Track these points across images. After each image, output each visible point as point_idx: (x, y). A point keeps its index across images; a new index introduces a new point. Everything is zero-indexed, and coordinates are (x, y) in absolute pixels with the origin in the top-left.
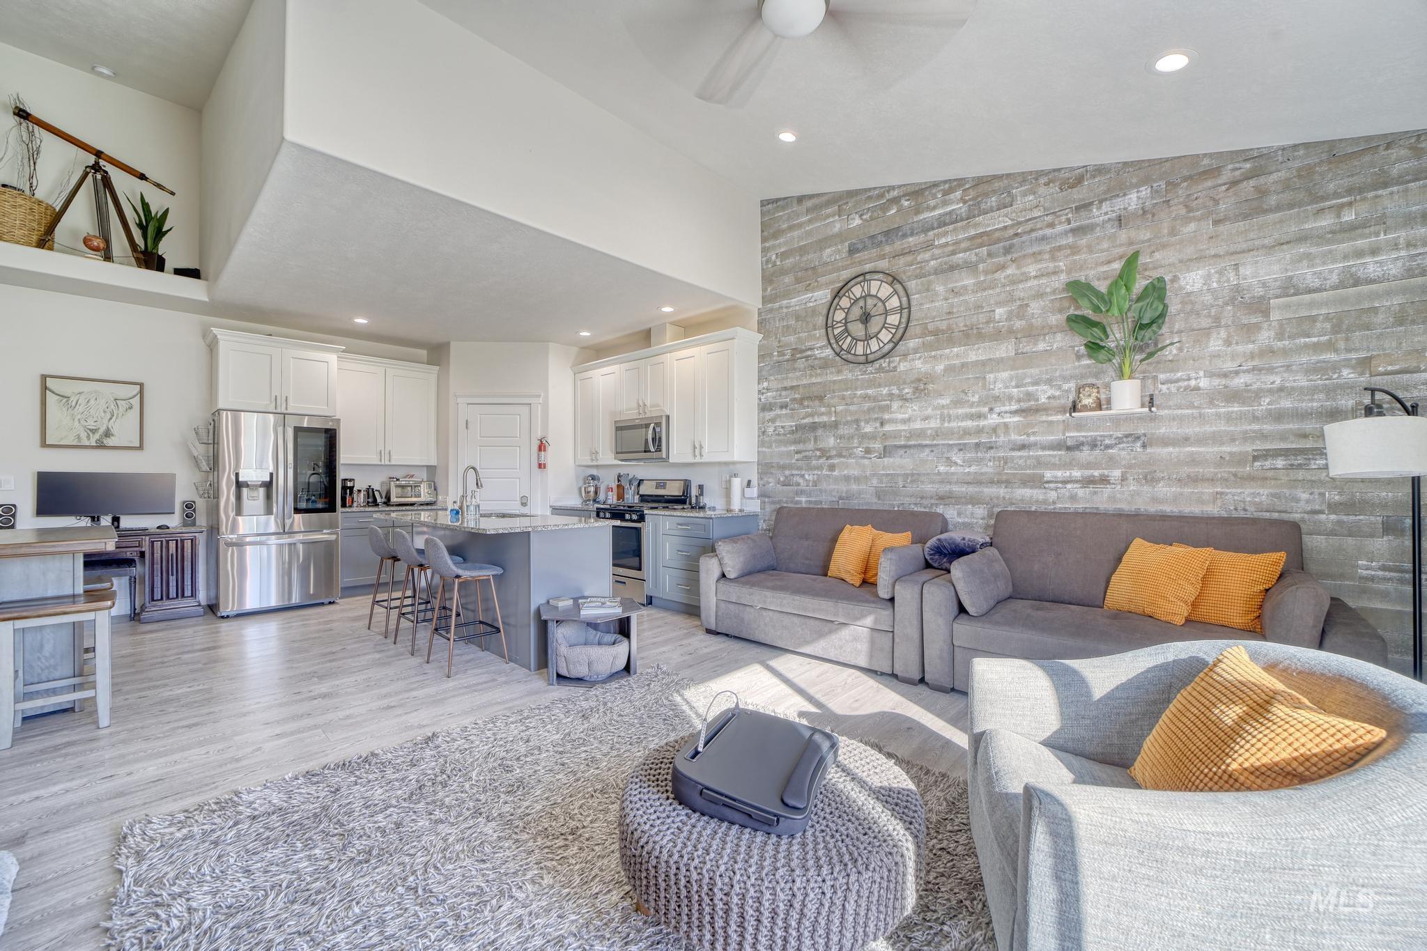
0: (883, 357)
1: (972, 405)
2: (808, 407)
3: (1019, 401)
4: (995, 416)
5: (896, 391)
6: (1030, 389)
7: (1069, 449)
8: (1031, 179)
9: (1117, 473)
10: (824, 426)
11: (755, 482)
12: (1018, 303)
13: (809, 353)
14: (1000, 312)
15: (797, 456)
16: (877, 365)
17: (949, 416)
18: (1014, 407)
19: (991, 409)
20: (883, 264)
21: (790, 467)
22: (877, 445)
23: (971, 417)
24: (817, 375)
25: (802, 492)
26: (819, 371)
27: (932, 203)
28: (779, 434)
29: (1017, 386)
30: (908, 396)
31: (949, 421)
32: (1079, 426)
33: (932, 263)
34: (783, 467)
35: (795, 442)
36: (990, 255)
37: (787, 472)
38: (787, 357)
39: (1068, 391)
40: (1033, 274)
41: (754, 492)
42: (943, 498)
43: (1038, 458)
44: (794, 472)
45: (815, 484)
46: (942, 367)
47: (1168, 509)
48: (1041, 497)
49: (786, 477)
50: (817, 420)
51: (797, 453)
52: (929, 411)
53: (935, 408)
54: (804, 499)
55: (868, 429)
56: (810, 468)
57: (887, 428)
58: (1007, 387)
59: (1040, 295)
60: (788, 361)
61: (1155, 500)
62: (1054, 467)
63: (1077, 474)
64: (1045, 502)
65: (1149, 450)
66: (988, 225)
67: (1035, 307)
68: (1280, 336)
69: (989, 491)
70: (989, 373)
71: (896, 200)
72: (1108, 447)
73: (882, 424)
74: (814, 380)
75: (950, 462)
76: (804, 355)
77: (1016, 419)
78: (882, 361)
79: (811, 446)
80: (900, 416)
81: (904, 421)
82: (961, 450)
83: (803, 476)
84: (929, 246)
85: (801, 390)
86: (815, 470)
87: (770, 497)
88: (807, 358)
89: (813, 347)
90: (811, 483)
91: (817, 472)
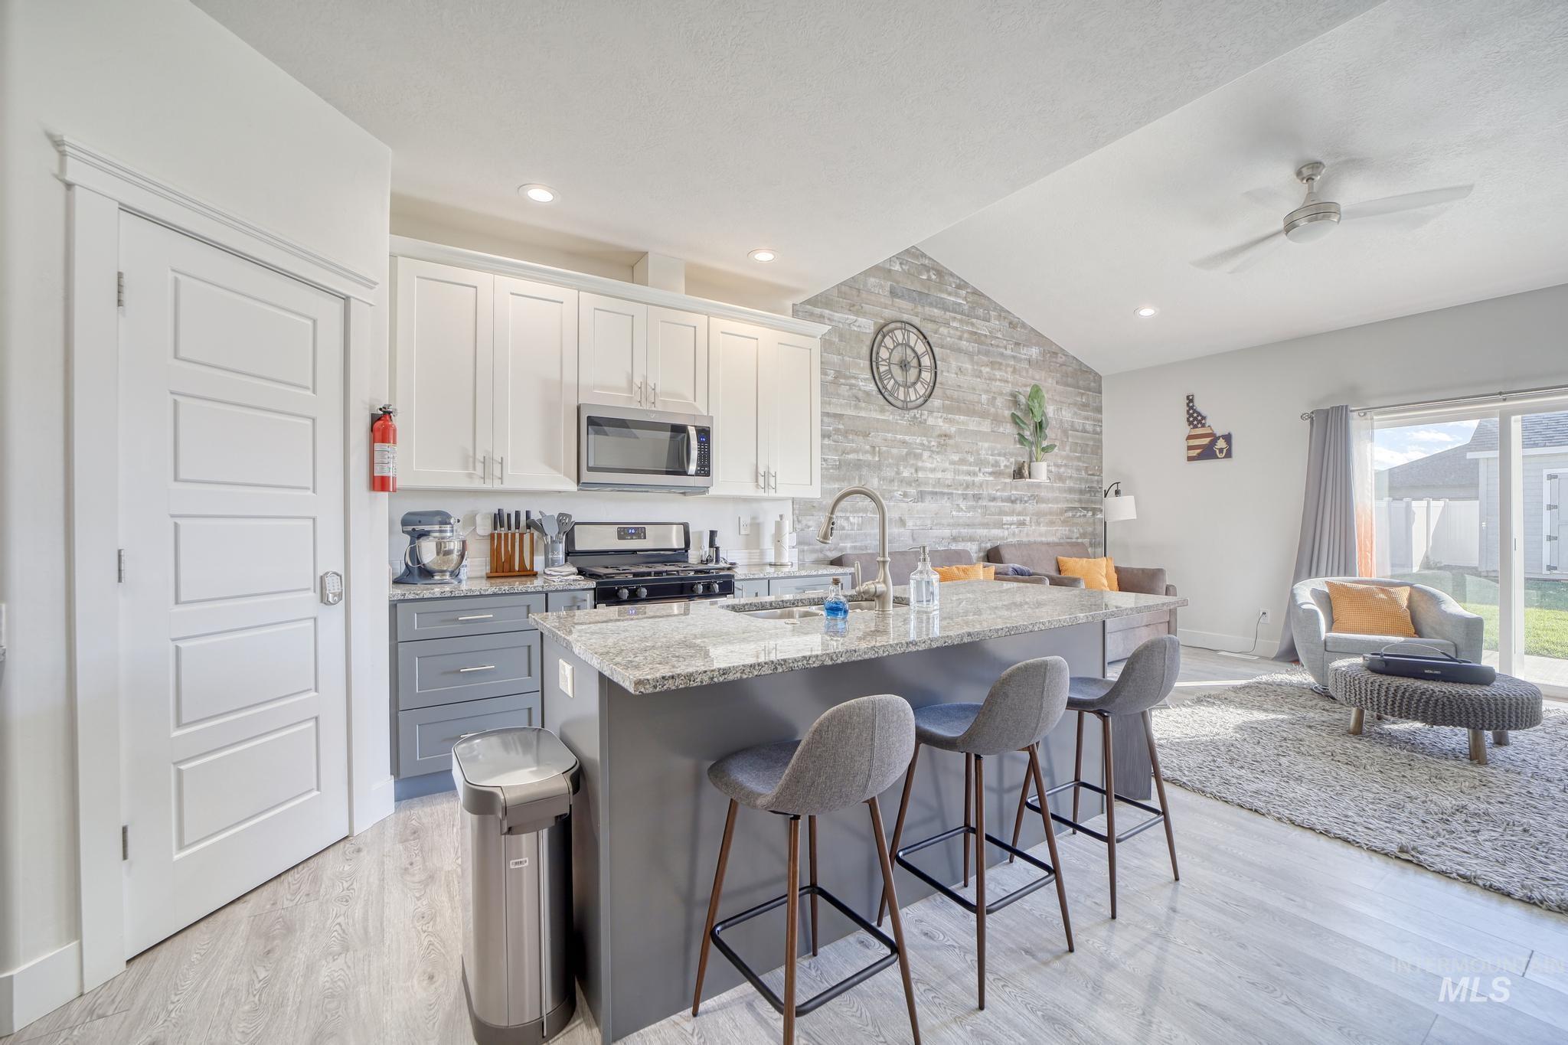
0: (916, 408)
1: (970, 465)
2: (853, 441)
3: (992, 466)
4: (981, 475)
5: (926, 443)
6: (998, 458)
7: (1013, 502)
8: (1003, 313)
9: (1028, 519)
10: (869, 465)
12: (992, 395)
13: (854, 381)
14: (984, 397)
16: (912, 413)
17: (959, 471)
18: (990, 470)
19: (980, 470)
20: (916, 321)
22: (912, 491)
23: (969, 473)
24: (861, 408)
25: (847, 537)
26: (863, 405)
27: (949, 289)
29: (992, 455)
30: (934, 449)
31: (958, 475)
32: (1016, 488)
33: (949, 339)
35: (838, 479)
36: (979, 352)
38: (830, 378)
39: (1011, 463)
40: (998, 377)
42: (955, 539)
43: (1000, 507)
45: (859, 527)
46: (954, 429)
47: (1044, 539)
48: (1002, 535)
50: (861, 457)
52: (947, 465)
53: (951, 463)
54: (849, 545)
55: (906, 474)
56: (854, 510)
57: (920, 475)
58: (987, 454)
59: (1001, 394)
60: (830, 382)
61: (1041, 535)
62: (1006, 514)
63: (1015, 519)
64: (1002, 538)
65: (1039, 505)
66: (978, 329)
67: (999, 402)
68: (1071, 451)
69: (982, 532)
70: (980, 441)
71: (927, 269)
72: (1026, 502)
73: (916, 471)
74: (857, 412)
75: (960, 509)
76: (848, 382)
77: (991, 478)
78: (916, 411)
80: (928, 465)
81: (933, 470)
82: (964, 499)
83: (847, 519)
84: (947, 324)
85: (845, 421)
86: (860, 512)
87: (810, 545)
88: (852, 386)
89: (856, 376)
90: (856, 526)
91: (861, 515)
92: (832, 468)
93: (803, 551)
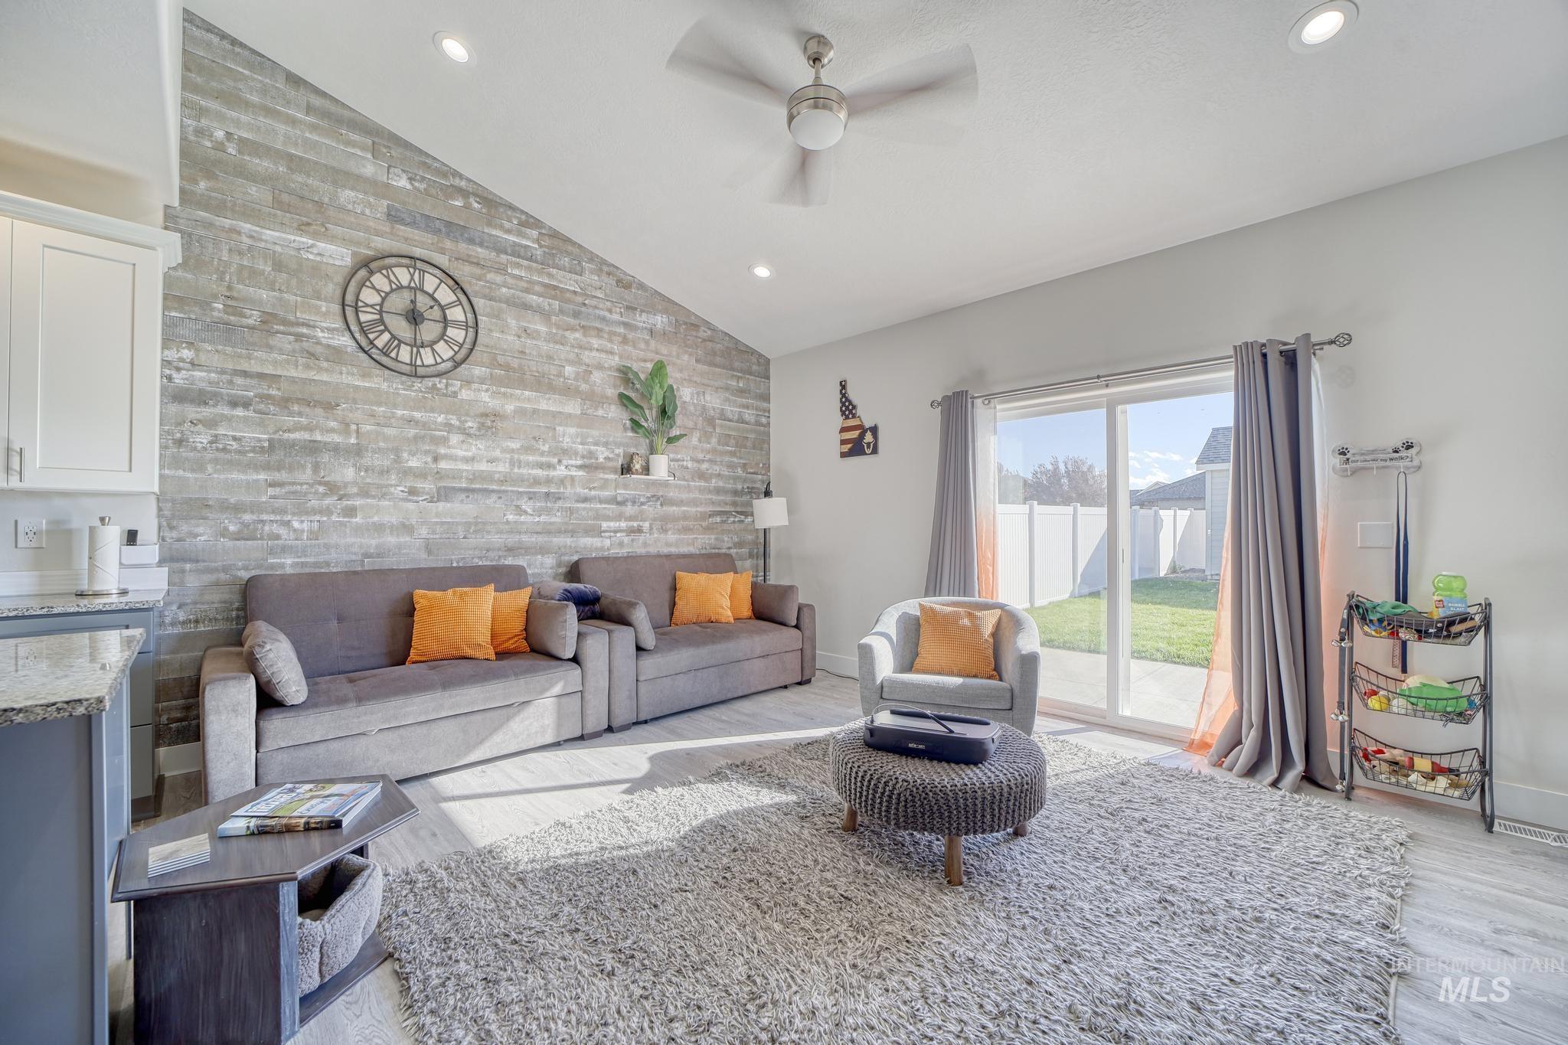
0: (439, 375)
1: (542, 454)
2: (300, 414)
3: (583, 457)
4: (563, 468)
5: (455, 421)
6: (592, 447)
7: (619, 503)
8: (604, 267)
9: (646, 525)
10: (336, 449)
11: (148, 531)
12: (584, 367)
13: (305, 330)
14: (569, 370)
15: (271, 491)
16: (429, 382)
17: (520, 462)
18: (579, 462)
19: (560, 461)
20: (442, 260)
21: (255, 508)
22: (428, 486)
23: (541, 466)
24: (320, 369)
25: (285, 550)
26: (325, 364)
27: (507, 225)
28: (224, 450)
29: (582, 444)
30: (472, 431)
31: (519, 467)
32: (625, 487)
33: (504, 290)
34: (238, 509)
35: (267, 467)
36: (561, 311)
37: (247, 517)
38: (251, 322)
39: (618, 455)
40: (596, 346)
41: (148, 551)
42: (510, 550)
43: (597, 510)
44: (265, 517)
45: (314, 535)
46: (512, 408)
47: (673, 550)
48: (599, 545)
49: (246, 525)
50: (319, 438)
51: (271, 485)
52: (498, 453)
53: (504, 451)
54: (289, 561)
55: (414, 463)
56: (302, 511)
57: (443, 465)
58: (574, 443)
59: (600, 367)
60: (252, 328)
61: (668, 545)
62: (608, 518)
63: (623, 524)
64: (602, 549)
65: (664, 508)
66: (561, 282)
67: (597, 377)
68: (719, 442)
69: (558, 541)
70: (560, 425)
71: (464, 193)
72: (643, 504)
73: (436, 459)
74: (312, 375)
75: (520, 511)
76: (291, 330)
77: (581, 473)
78: (437, 380)
79: (307, 475)
80: (460, 453)
81: (466, 460)
82: (530, 499)
83: (288, 523)
84: (502, 270)
85: (284, 385)
86: (315, 514)
87: (197, 561)
88: (299, 337)
89: (312, 323)
90: (305, 534)
91: (318, 518)
92: (253, 450)
93: (183, 571)
